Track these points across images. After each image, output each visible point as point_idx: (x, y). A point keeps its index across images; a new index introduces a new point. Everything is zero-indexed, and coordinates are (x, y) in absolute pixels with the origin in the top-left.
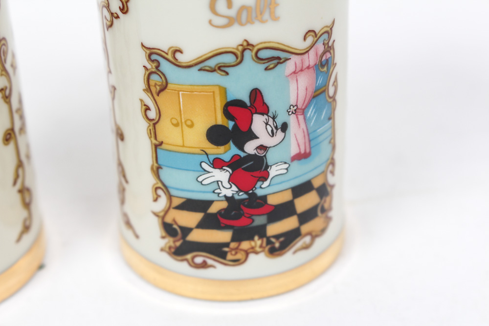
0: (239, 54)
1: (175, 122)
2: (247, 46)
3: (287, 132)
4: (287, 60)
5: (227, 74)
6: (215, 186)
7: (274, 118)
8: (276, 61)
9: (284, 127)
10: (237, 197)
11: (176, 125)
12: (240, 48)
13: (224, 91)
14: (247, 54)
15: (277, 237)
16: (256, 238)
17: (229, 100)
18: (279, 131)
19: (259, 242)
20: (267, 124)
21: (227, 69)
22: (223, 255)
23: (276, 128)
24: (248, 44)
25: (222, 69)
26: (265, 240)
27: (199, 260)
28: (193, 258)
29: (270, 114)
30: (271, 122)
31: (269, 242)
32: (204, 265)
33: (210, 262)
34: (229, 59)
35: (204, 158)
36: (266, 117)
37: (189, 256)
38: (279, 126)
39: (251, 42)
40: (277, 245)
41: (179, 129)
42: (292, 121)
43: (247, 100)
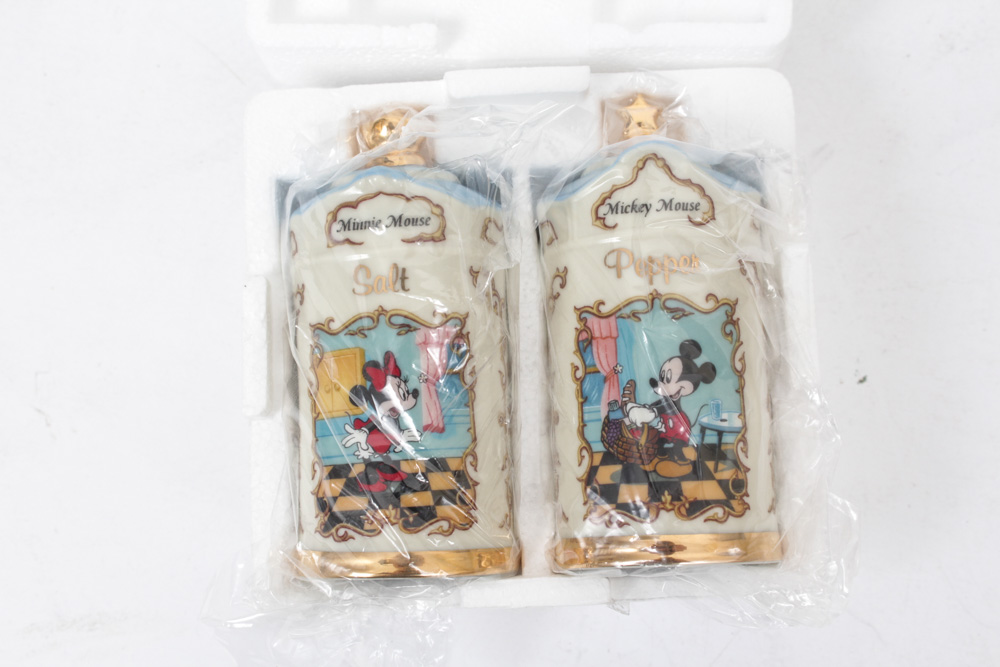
0: (375, 318)
1: (327, 389)
2: (382, 311)
3: (419, 398)
4: (415, 329)
5: (366, 336)
6: (355, 447)
7: (405, 382)
8: (407, 329)
9: (415, 393)
10: (373, 460)
11: (328, 392)
12: (377, 313)
13: (363, 353)
14: (382, 318)
15: (413, 509)
16: (391, 507)
17: (367, 360)
18: (411, 396)
19: (393, 512)
20: (399, 387)
21: (366, 332)
22: (360, 524)
23: (408, 392)
24: (383, 310)
25: (361, 332)
26: (399, 510)
27: (342, 532)
28: (337, 531)
29: (402, 377)
30: (403, 385)
31: (403, 514)
32: (345, 538)
33: (351, 533)
34: (366, 323)
35: (347, 420)
36: (398, 379)
37: (333, 530)
38: (411, 391)
39: (385, 308)
40: (411, 519)
41: (330, 395)
42: (423, 388)
43: (381, 360)
